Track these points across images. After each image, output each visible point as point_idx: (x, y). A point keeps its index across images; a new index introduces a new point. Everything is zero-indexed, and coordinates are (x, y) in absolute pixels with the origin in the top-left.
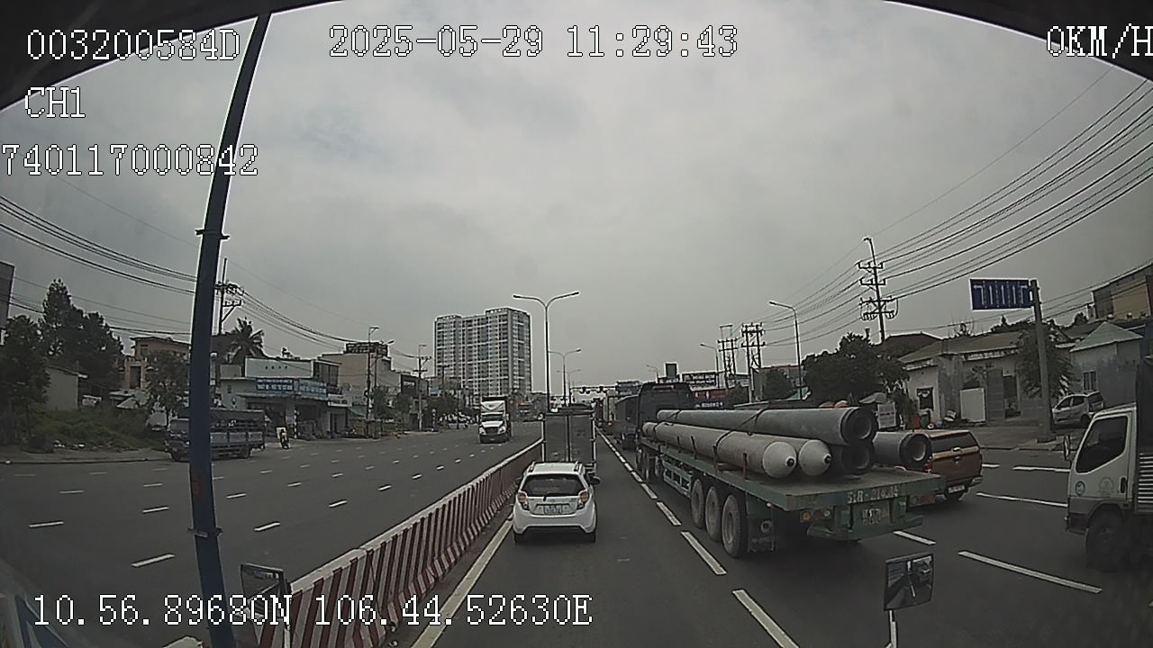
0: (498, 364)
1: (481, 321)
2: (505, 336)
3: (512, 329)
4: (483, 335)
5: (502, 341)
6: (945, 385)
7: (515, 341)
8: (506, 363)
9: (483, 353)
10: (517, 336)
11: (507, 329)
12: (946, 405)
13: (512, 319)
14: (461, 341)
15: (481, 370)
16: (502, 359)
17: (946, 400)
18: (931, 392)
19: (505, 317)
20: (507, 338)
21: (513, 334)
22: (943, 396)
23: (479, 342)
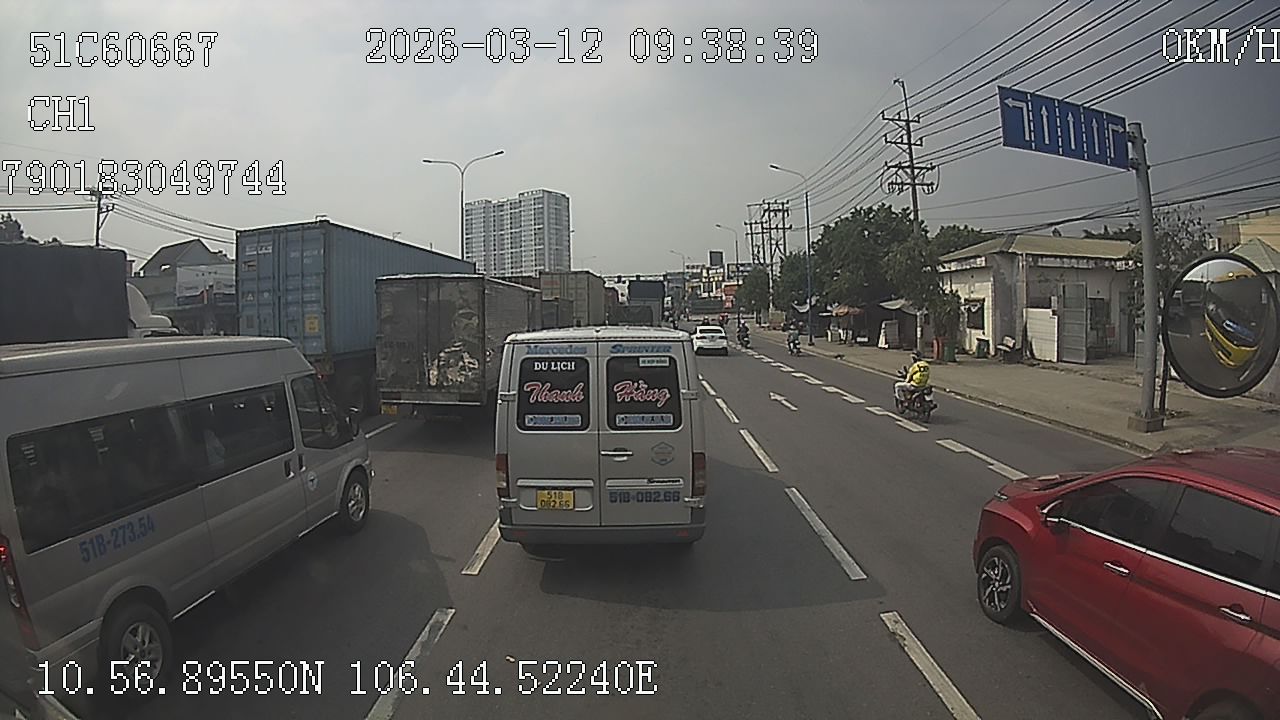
0: (533, 253)
1: (513, 206)
2: (541, 221)
3: (549, 213)
4: (515, 220)
5: (537, 227)
6: (1004, 297)
7: (552, 226)
8: (541, 252)
9: (516, 241)
10: (554, 221)
11: (542, 213)
12: (1002, 326)
13: (549, 203)
14: (492, 229)
15: (514, 260)
16: (538, 247)
17: (1002, 320)
18: (983, 305)
19: (540, 200)
20: (543, 224)
21: (549, 218)
22: (998, 311)
23: (511, 228)
